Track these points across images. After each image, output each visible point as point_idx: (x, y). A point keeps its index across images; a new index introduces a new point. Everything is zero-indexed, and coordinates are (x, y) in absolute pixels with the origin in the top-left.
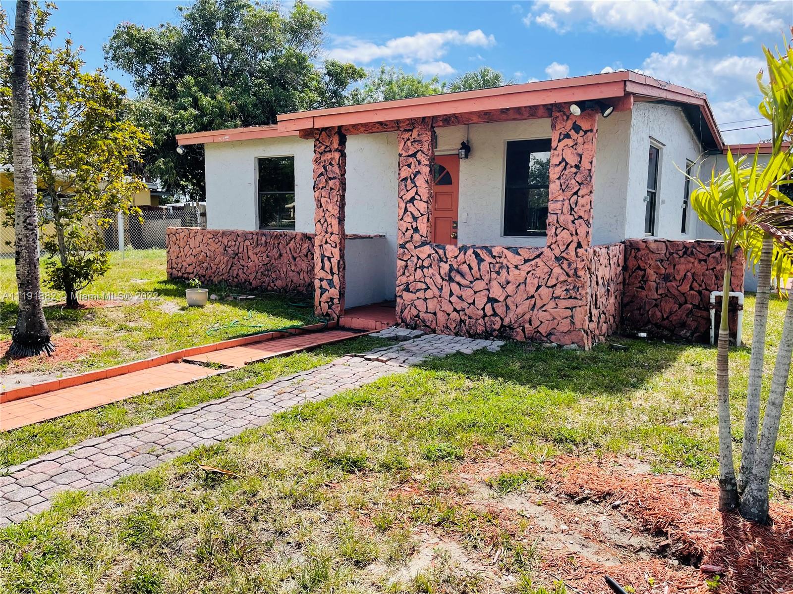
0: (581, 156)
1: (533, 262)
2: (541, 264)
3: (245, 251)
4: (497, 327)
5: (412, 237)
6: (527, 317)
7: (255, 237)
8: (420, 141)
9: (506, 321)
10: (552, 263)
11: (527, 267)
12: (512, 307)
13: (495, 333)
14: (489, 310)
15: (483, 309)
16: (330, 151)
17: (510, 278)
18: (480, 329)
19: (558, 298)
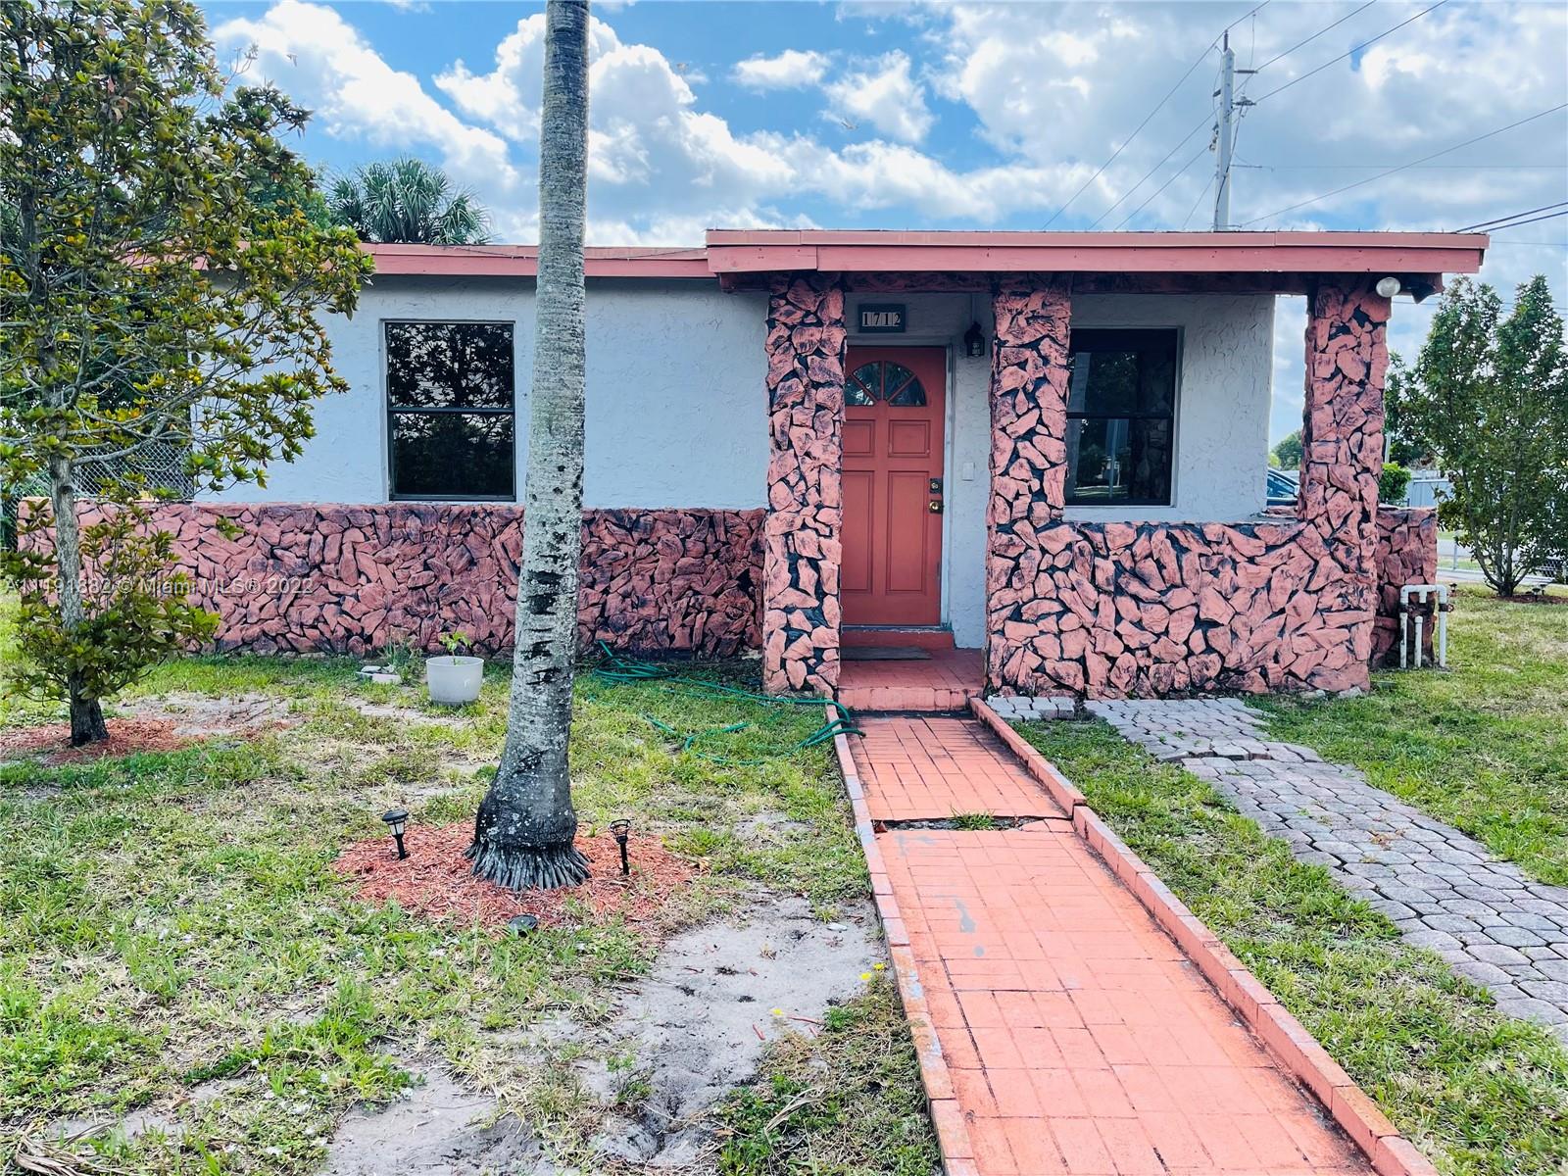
0: (1368, 366)
1: (1284, 550)
2: (1297, 552)
3: (348, 554)
4: (1213, 673)
5: (1030, 509)
6: (1271, 649)
7: (383, 521)
8: (1048, 318)
9: (1232, 661)
10: (1320, 550)
11: (1273, 558)
12: (1244, 633)
13: (1209, 686)
14: (1197, 642)
15: (1186, 643)
16: (819, 324)
17: (1240, 580)
18: (1181, 680)
19: (1329, 610)
